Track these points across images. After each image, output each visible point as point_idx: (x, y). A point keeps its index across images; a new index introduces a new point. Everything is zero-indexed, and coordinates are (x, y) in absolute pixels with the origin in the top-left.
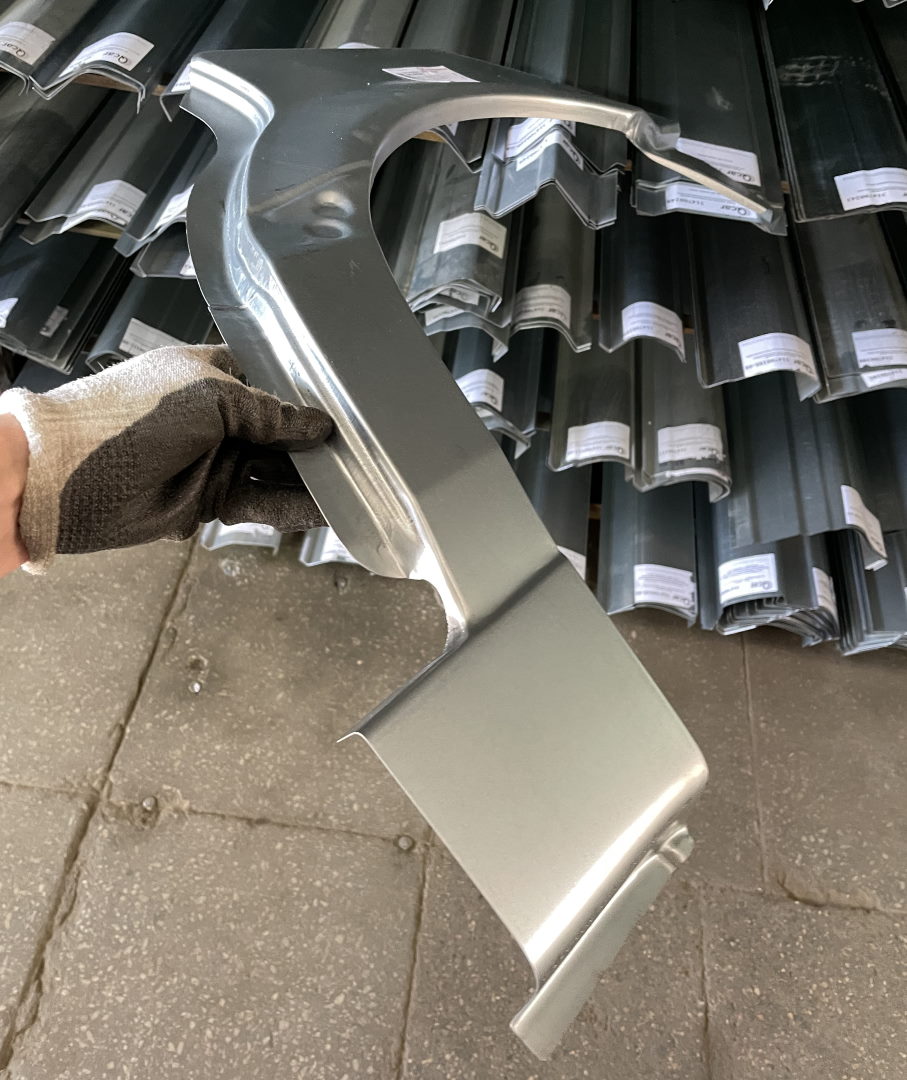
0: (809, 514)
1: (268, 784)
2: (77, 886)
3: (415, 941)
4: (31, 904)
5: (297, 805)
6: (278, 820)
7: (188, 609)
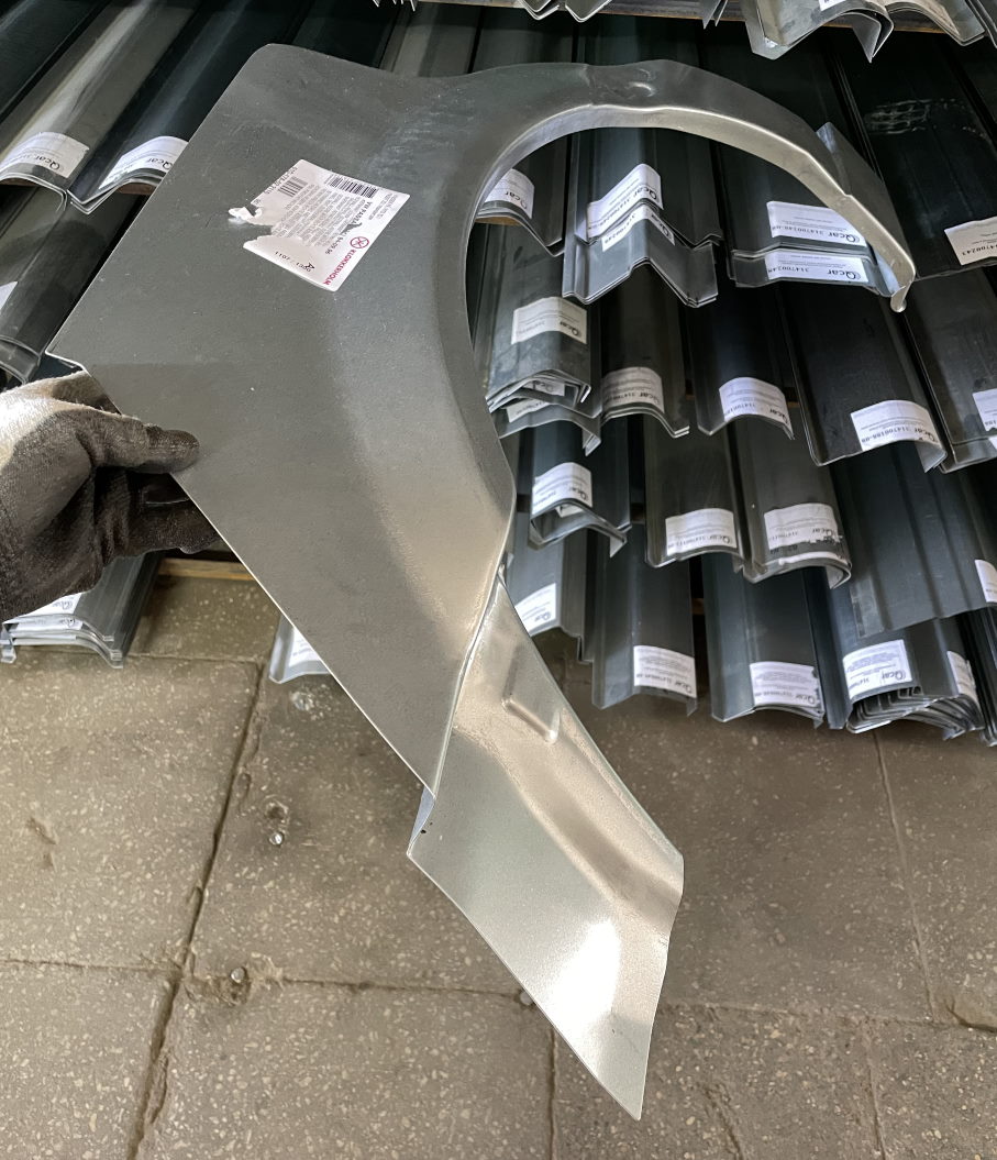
0: (942, 594)
1: (368, 942)
2: (166, 1076)
3: (550, 1110)
4: (117, 1101)
5: (402, 964)
6: (384, 983)
7: (259, 752)
